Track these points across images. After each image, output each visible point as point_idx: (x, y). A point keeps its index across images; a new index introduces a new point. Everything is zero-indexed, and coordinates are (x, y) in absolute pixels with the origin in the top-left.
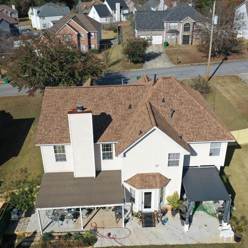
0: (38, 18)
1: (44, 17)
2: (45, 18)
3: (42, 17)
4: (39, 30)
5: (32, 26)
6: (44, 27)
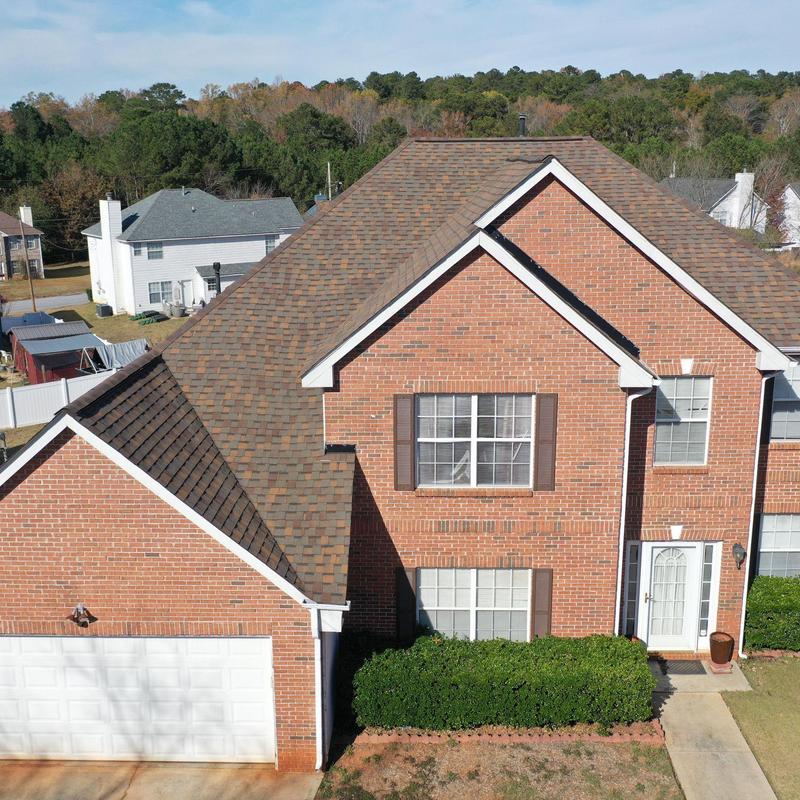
0: (125, 250)
1: (160, 244)
2: (166, 249)
3: (149, 245)
4: (126, 315)
5: (90, 293)
6: (154, 298)
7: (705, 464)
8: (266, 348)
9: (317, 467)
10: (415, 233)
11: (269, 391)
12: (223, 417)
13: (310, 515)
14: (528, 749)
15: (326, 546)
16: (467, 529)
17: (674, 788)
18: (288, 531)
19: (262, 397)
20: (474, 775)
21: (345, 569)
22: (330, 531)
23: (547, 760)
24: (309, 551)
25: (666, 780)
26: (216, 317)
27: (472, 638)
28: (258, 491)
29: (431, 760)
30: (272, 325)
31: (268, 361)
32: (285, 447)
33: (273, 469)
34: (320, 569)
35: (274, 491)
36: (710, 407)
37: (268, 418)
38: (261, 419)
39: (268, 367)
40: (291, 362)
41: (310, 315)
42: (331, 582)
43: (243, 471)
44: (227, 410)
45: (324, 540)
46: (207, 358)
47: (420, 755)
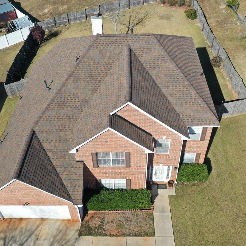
7: (168, 153)
8: (60, 126)
9: (75, 166)
10: (99, 79)
11: (62, 141)
12: (52, 151)
13: (74, 180)
14: (124, 214)
15: (78, 189)
16: (111, 173)
17: (153, 225)
18: (69, 185)
19: (60, 143)
20: (112, 222)
21: (82, 195)
22: (78, 185)
23: (128, 217)
24: (74, 190)
25: (151, 222)
26: (47, 115)
27: (114, 188)
28: (61, 174)
29: (104, 217)
30: (61, 117)
31: (61, 130)
32: (67, 160)
33: (65, 166)
34: (76, 196)
35: (65, 173)
36: (170, 143)
37: (62, 150)
38: (61, 151)
39: (61, 133)
40: (67, 131)
41: (71, 113)
42: (79, 199)
43: (57, 168)
44: (52, 148)
45: (77, 188)
46: (46, 130)
47: (101, 216)
